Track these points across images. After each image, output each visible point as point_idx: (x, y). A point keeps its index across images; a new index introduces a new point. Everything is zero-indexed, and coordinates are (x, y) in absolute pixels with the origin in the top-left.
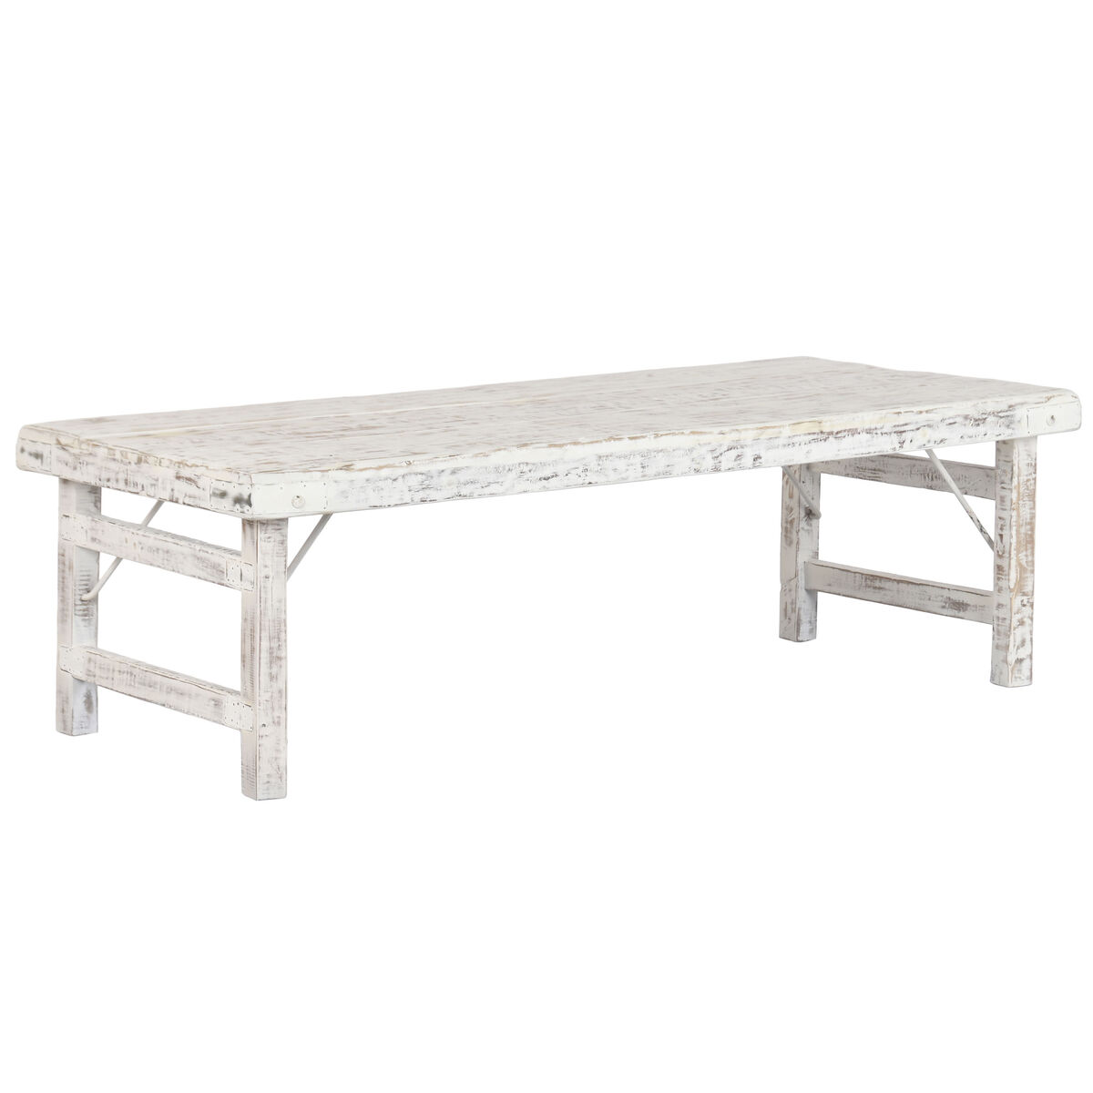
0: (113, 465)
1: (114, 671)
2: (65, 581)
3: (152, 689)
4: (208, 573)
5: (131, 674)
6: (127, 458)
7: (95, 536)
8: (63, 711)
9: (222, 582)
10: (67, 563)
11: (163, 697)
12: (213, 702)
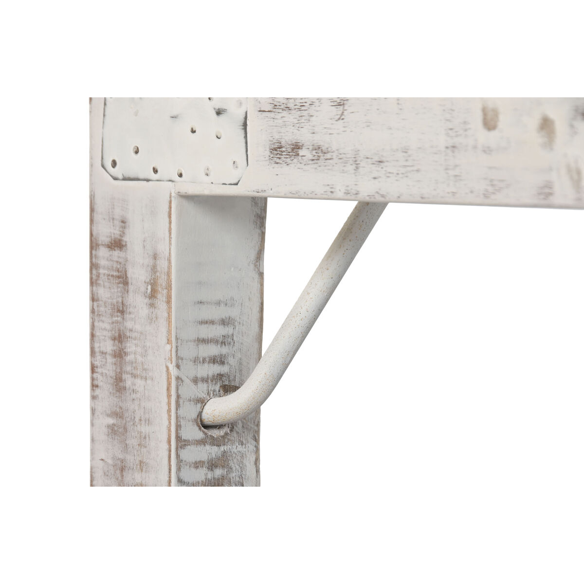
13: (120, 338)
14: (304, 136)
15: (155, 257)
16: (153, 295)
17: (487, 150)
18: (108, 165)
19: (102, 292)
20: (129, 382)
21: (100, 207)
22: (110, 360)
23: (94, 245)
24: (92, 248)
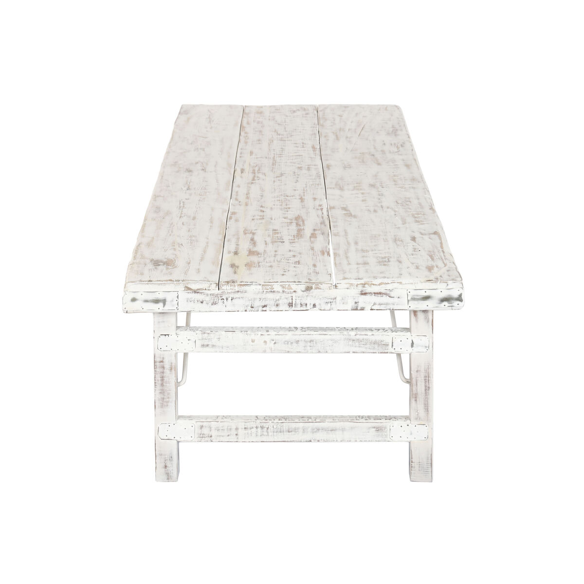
0: (271, 296)
1: (237, 429)
2: (165, 379)
3: (293, 433)
4: (366, 348)
5: (262, 428)
6: (291, 289)
7: (206, 343)
8: (166, 467)
9: (386, 351)
10: (167, 366)
11: (308, 436)
12: (376, 429)
13: (162, 378)
14: (210, 343)
15: (171, 363)
16: (171, 369)
17: (252, 345)
18: (159, 349)
19: (157, 370)
20: (165, 384)
21: (157, 356)
22: (160, 381)
23: (155, 362)
24: (154, 362)
